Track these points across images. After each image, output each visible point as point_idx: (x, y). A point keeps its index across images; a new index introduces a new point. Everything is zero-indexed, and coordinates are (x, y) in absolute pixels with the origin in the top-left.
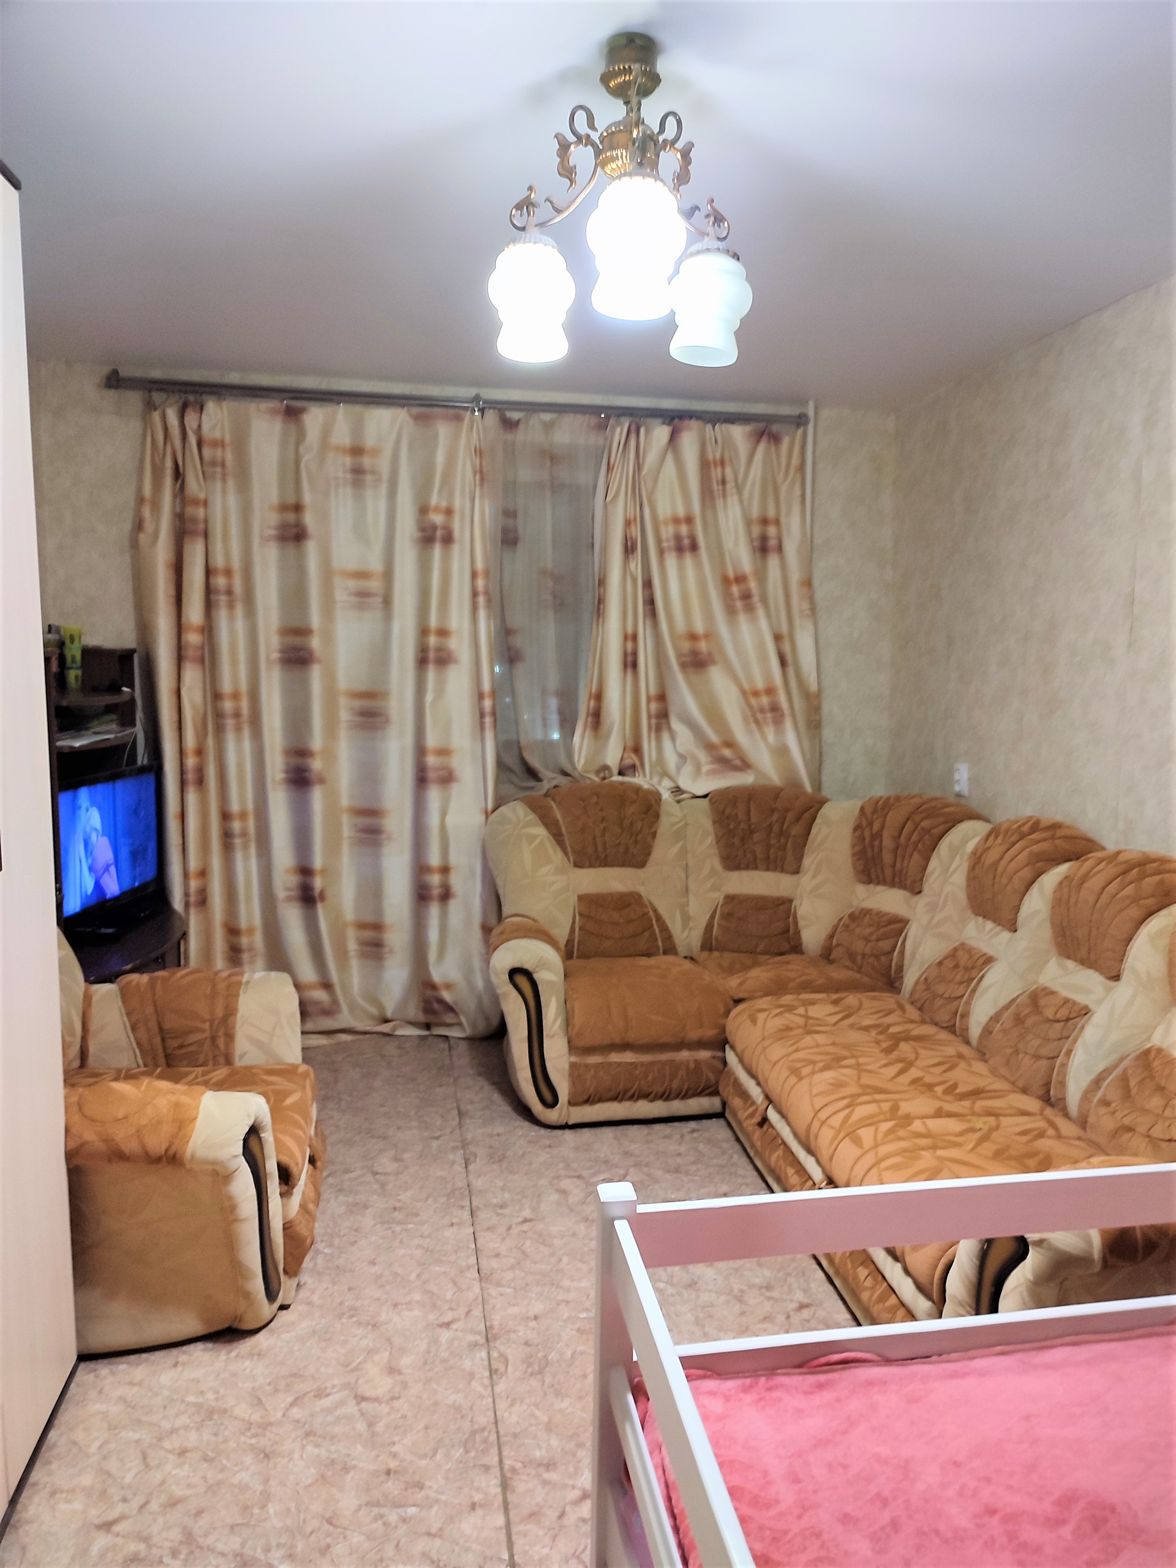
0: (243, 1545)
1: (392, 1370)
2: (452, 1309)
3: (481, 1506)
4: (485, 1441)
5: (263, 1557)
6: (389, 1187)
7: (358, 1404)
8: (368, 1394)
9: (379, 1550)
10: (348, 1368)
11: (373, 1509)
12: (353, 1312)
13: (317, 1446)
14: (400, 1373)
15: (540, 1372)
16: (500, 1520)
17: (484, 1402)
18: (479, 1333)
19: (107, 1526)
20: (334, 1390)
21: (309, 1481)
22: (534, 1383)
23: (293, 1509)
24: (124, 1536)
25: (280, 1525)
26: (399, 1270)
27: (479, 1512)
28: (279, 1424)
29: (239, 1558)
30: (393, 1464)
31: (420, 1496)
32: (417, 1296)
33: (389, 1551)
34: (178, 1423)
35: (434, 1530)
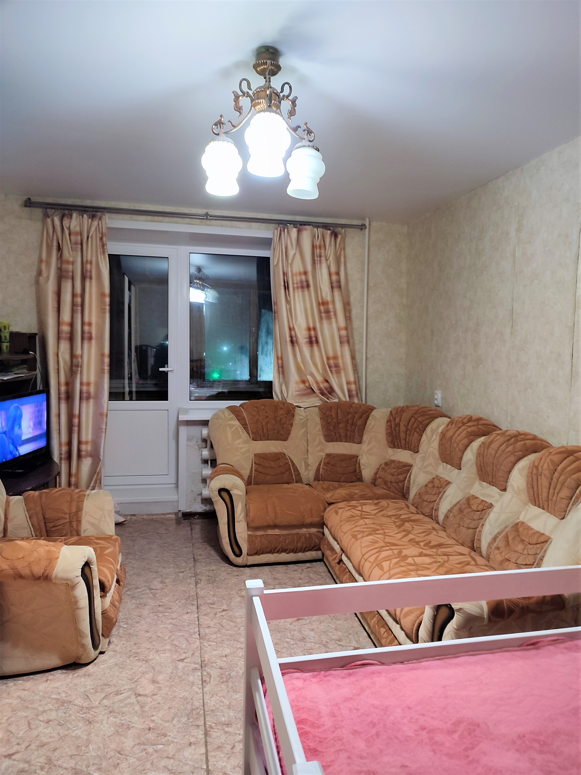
0: (76, 764)
1: (154, 682)
2: (185, 653)
3: (194, 744)
4: (198, 714)
5: (85, 770)
6: (157, 596)
7: (136, 697)
8: (141, 693)
9: (143, 765)
10: (132, 681)
11: (141, 746)
12: (136, 655)
13: (115, 717)
14: (158, 683)
15: (226, 682)
16: (203, 750)
17: (198, 696)
18: (198, 664)
19: (9, 756)
20: (125, 691)
21: (110, 734)
22: (223, 686)
23: (102, 747)
24: (17, 761)
25: (95, 754)
26: (160, 635)
27: (193, 747)
28: (96, 707)
29: (73, 771)
30: (152, 725)
31: (164, 740)
32: (168, 647)
33: (148, 765)
34: (47, 708)
35: (170, 756)
